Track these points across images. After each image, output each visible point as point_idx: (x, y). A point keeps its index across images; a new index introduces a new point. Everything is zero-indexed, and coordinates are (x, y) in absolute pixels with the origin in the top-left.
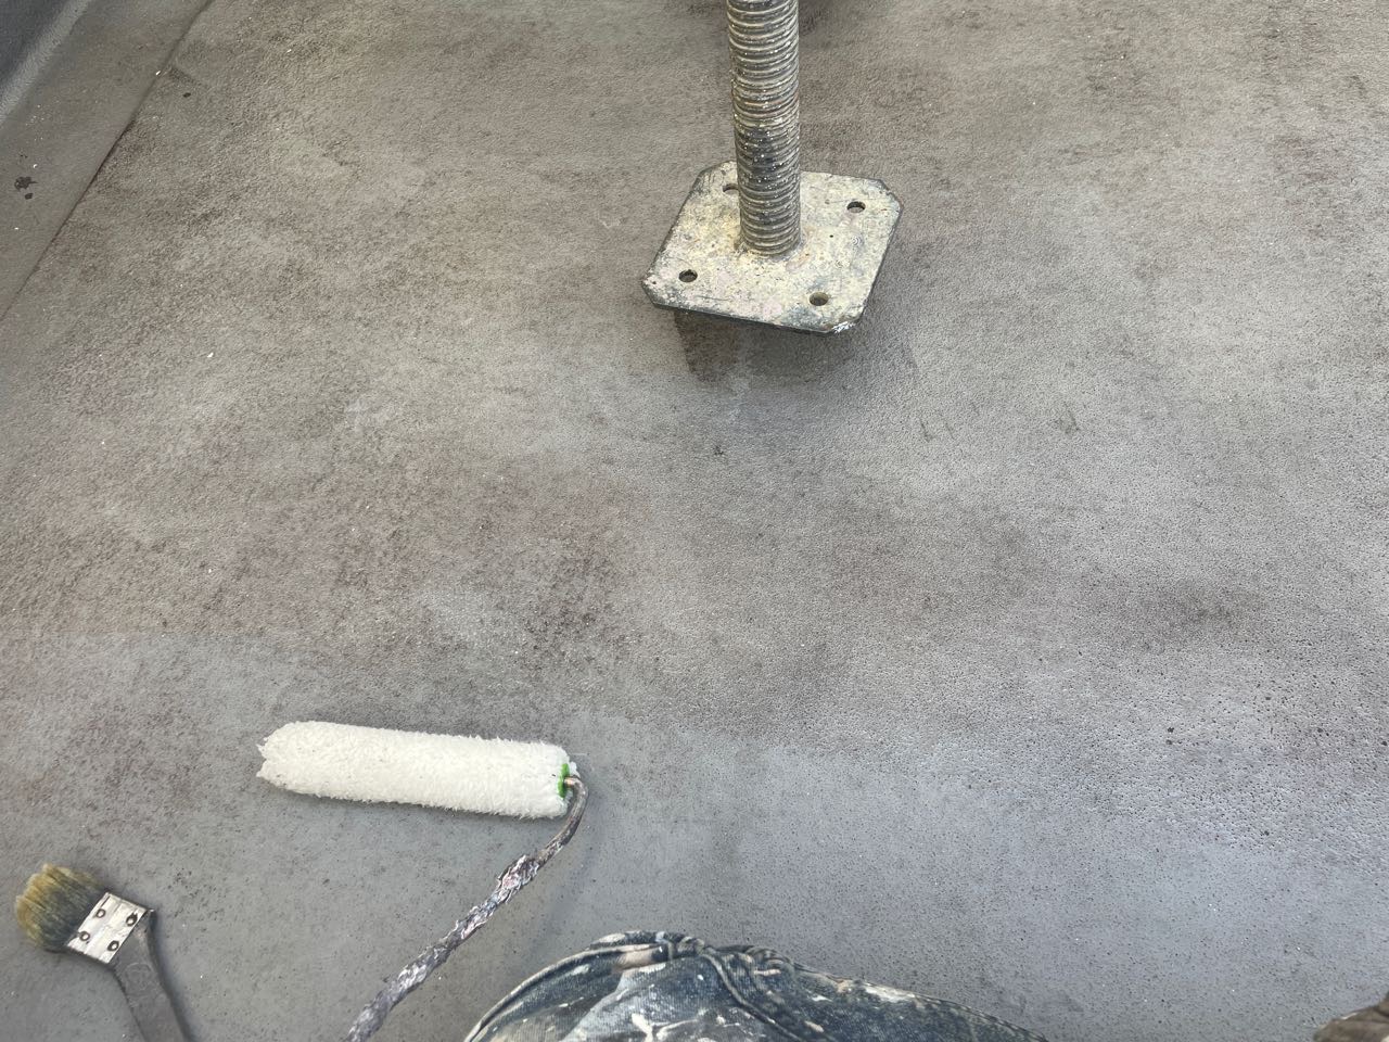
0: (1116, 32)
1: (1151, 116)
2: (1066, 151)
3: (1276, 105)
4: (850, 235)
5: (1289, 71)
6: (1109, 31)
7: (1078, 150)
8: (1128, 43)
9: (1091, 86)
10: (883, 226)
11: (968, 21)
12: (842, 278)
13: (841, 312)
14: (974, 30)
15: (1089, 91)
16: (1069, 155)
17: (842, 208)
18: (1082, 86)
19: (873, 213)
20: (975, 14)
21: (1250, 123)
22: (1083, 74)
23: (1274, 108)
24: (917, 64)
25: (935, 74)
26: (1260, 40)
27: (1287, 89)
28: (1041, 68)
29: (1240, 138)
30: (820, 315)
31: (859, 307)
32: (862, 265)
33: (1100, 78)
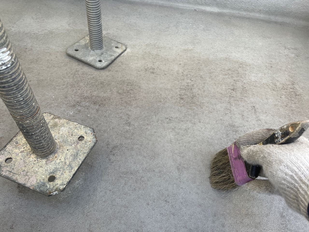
0: (191, 81)
1: (194, 110)
2: (167, 118)
3: (230, 113)
4: (74, 150)
5: (236, 102)
6: (189, 81)
7: (171, 119)
8: (193, 85)
9: (179, 97)
10: (87, 148)
11: (151, 70)
12: (64, 170)
13: (57, 186)
14: (152, 73)
15: (179, 99)
16: (167, 120)
17: (76, 138)
18: (177, 97)
19: (85, 142)
20: (154, 69)
21: (221, 118)
22: (178, 93)
23: (229, 113)
24: (133, 82)
25: (137, 86)
26: (230, 90)
27: (234, 108)
28: (167, 89)
29: (218, 122)
30: (48, 186)
31: (64, 185)
32: (73, 165)
33: (183, 95)
